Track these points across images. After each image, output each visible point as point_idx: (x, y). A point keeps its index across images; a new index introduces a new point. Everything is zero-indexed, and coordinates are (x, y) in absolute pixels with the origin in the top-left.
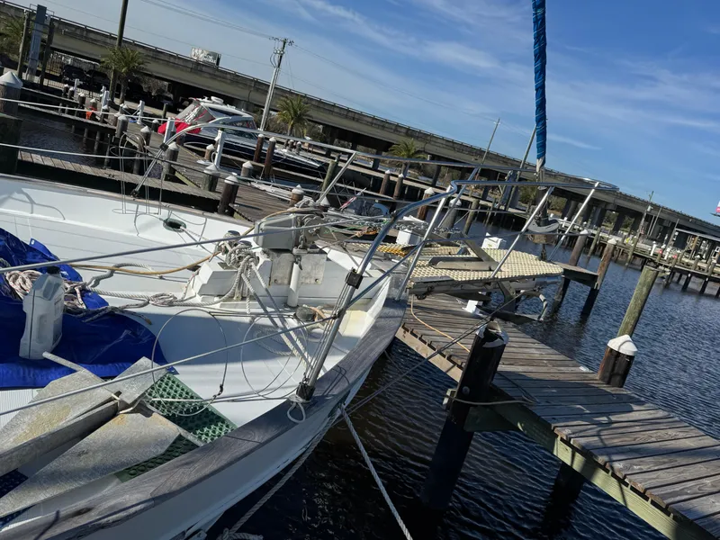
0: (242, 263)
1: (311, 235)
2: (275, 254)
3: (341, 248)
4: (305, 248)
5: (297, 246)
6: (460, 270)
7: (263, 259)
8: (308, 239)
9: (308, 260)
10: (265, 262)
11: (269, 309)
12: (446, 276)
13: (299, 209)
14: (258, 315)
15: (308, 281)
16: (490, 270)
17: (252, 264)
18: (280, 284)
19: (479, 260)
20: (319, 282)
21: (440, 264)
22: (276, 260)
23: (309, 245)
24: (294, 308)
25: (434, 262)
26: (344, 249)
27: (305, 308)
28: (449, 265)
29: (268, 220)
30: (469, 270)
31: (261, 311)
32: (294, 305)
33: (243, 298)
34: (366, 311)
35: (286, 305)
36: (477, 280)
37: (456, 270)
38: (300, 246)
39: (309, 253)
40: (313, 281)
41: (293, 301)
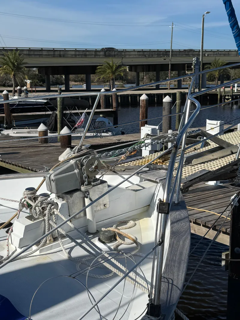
0: (46, 212)
1: (91, 172)
2: (68, 196)
3: (112, 172)
4: (89, 183)
5: (83, 183)
6: (210, 161)
7: (60, 203)
8: (90, 176)
9: (95, 192)
10: (62, 205)
11: (79, 241)
12: (204, 170)
13: (76, 154)
14: (72, 248)
15: (99, 208)
16: (232, 153)
17: (55, 210)
18: (79, 218)
19: (220, 148)
20: (107, 206)
21: (194, 161)
22: (71, 200)
23: (92, 180)
24: (96, 233)
25: (189, 161)
26: (114, 172)
27: (105, 231)
28: (201, 160)
29: (55, 171)
30: (216, 159)
31: (73, 244)
32: (95, 231)
33: (55, 239)
34: (150, 217)
35: (88, 233)
36: (227, 165)
37: (207, 162)
38: (86, 183)
39: (94, 186)
40: (102, 207)
41: (93, 228)
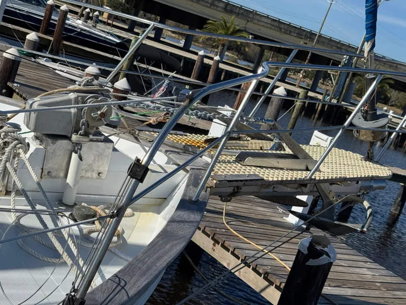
0: (7, 150)
1: (94, 119)
2: (50, 141)
3: (132, 138)
4: (86, 134)
5: (76, 132)
6: (272, 168)
7: (34, 146)
8: (91, 124)
9: (90, 150)
10: (36, 150)
11: (38, 207)
12: (255, 175)
13: (81, 87)
14: (25, 212)
15: (89, 174)
16: (307, 169)
17: (21, 151)
18: (55, 177)
19: (294, 157)
20: (103, 176)
21: (248, 160)
22: (51, 147)
23: (92, 131)
24: (70, 207)
25: (241, 158)
26: (136, 138)
27: (84, 207)
28: (258, 162)
29: (41, 99)
30: (282, 169)
31: (29, 208)
32: (71, 203)
33: (8, 193)
34: (159, 213)
35: (61, 202)
36: (291, 181)
37: (267, 168)
38: (81, 132)
39: (91, 140)
40: (95, 175)
41: (70, 199)
